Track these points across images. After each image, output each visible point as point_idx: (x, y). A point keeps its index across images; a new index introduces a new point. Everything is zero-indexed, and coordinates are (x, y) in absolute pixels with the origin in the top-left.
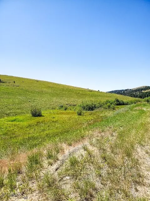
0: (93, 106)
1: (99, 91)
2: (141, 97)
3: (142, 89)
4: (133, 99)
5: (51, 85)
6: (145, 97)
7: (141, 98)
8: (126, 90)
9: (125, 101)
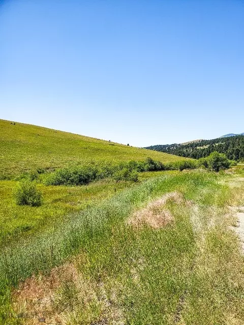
0: (91, 173)
1: (128, 145)
2: (194, 156)
3: (197, 145)
4: (181, 160)
5: (39, 132)
6: (201, 156)
7: (195, 158)
8: (173, 145)
9: (166, 163)
